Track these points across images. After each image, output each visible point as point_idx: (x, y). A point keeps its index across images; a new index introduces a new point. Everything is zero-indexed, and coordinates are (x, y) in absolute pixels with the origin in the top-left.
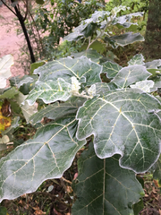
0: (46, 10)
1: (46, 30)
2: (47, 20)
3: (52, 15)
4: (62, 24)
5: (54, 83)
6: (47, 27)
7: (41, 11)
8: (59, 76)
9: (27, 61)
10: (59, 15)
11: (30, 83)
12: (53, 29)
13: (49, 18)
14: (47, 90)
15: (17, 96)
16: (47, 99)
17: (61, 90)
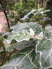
0: (14, 13)
1: (13, 19)
2: (14, 16)
3: (16, 14)
4: (19, 17)
5: (21, 32)
6: (14, 18)
7: (12, 13)
8: (22, 29)
9: (7, 28)
10: (18, 14)
11: (8, 34)
12: (16, 19)
13: (15, 15)
14: (17, 35)
15: (2, 39)
16: (18, 40)
17: (25, 35)
